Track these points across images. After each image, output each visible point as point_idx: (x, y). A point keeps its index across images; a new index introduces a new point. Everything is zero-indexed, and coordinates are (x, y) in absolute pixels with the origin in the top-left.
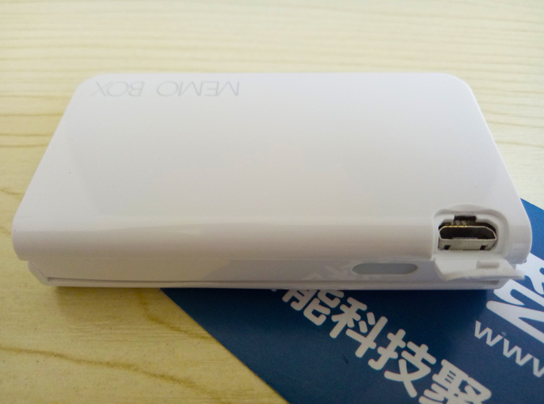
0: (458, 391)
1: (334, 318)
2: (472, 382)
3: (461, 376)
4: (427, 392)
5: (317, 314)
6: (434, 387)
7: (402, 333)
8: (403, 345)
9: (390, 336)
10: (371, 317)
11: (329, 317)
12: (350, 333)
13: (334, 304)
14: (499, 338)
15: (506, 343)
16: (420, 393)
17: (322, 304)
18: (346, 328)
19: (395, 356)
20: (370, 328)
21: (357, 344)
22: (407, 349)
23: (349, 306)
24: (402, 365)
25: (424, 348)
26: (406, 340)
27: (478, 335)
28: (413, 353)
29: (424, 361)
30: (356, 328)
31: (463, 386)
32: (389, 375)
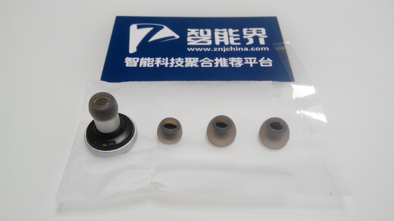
2: (193, 59)
3: (190, 59)
12: (161, 64)
15: (196, 49)
16: (184, 65)
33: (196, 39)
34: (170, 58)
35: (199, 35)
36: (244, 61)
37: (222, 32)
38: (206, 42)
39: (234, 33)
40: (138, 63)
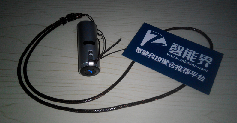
7: (158, 56)
10: (153, 55)
12: (151, 57)
15: (171, 55)
16: (161, 62)
17: (147, 54)
19: (157, 59)
23: (150, 54)
25: (161, 57)
27: (168, 55)
31: (166, 61)
33: (175, 50)
34: (156, 56)
35: (177, 48)
36: (191, 72)
37: (190, 51)
38: (178, 54)
39: (195, 55)
40: (142, 52)
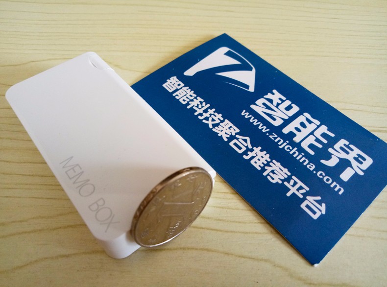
0: (228, 129)
1: (190, 103)
4: (216, 128)
5: (184, 100)
6: (219, 126)
7: (214, 110)
8: (213, 113)
9: (209, 110)
10: (204, 104)
11: (188, 102)
13: (191, 98)
14: (251, 116)
17: (187, 98)
18: (194, 106)
19: (209, 116)
20: (202, 107)
21: (196, 111)
22: (214, 115)
23: (197, 99)
24: (210, 119)
25: (221, 115)
26: (214, 112)
27: (243, 114)
28: (215, 116)
29: (219, 119)
30: (197, 106)
31: (230, 128)
32: (204, 121)
